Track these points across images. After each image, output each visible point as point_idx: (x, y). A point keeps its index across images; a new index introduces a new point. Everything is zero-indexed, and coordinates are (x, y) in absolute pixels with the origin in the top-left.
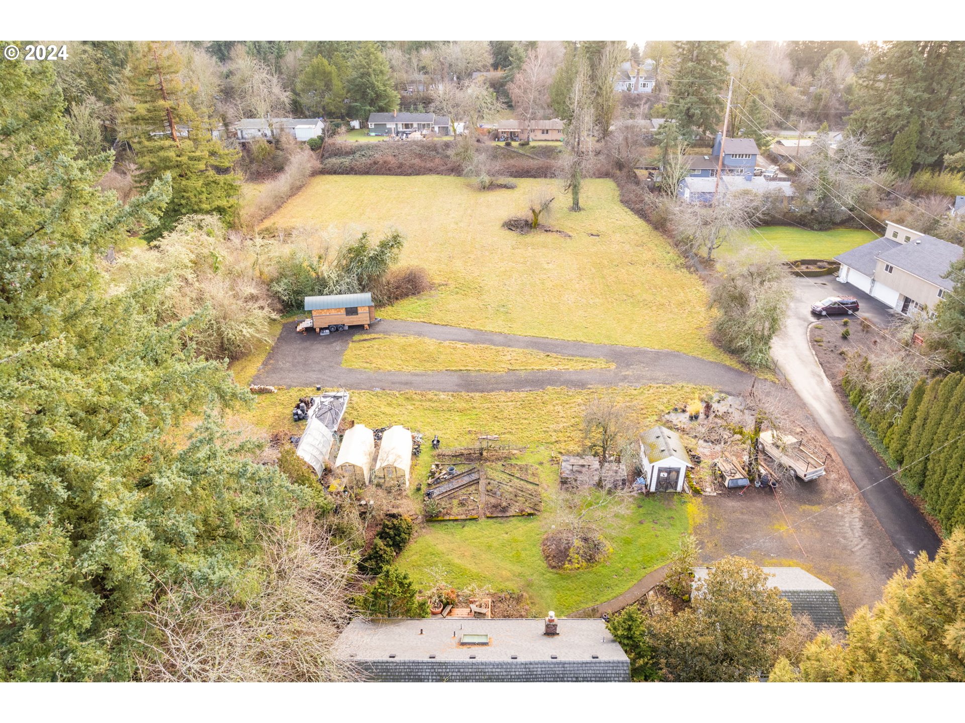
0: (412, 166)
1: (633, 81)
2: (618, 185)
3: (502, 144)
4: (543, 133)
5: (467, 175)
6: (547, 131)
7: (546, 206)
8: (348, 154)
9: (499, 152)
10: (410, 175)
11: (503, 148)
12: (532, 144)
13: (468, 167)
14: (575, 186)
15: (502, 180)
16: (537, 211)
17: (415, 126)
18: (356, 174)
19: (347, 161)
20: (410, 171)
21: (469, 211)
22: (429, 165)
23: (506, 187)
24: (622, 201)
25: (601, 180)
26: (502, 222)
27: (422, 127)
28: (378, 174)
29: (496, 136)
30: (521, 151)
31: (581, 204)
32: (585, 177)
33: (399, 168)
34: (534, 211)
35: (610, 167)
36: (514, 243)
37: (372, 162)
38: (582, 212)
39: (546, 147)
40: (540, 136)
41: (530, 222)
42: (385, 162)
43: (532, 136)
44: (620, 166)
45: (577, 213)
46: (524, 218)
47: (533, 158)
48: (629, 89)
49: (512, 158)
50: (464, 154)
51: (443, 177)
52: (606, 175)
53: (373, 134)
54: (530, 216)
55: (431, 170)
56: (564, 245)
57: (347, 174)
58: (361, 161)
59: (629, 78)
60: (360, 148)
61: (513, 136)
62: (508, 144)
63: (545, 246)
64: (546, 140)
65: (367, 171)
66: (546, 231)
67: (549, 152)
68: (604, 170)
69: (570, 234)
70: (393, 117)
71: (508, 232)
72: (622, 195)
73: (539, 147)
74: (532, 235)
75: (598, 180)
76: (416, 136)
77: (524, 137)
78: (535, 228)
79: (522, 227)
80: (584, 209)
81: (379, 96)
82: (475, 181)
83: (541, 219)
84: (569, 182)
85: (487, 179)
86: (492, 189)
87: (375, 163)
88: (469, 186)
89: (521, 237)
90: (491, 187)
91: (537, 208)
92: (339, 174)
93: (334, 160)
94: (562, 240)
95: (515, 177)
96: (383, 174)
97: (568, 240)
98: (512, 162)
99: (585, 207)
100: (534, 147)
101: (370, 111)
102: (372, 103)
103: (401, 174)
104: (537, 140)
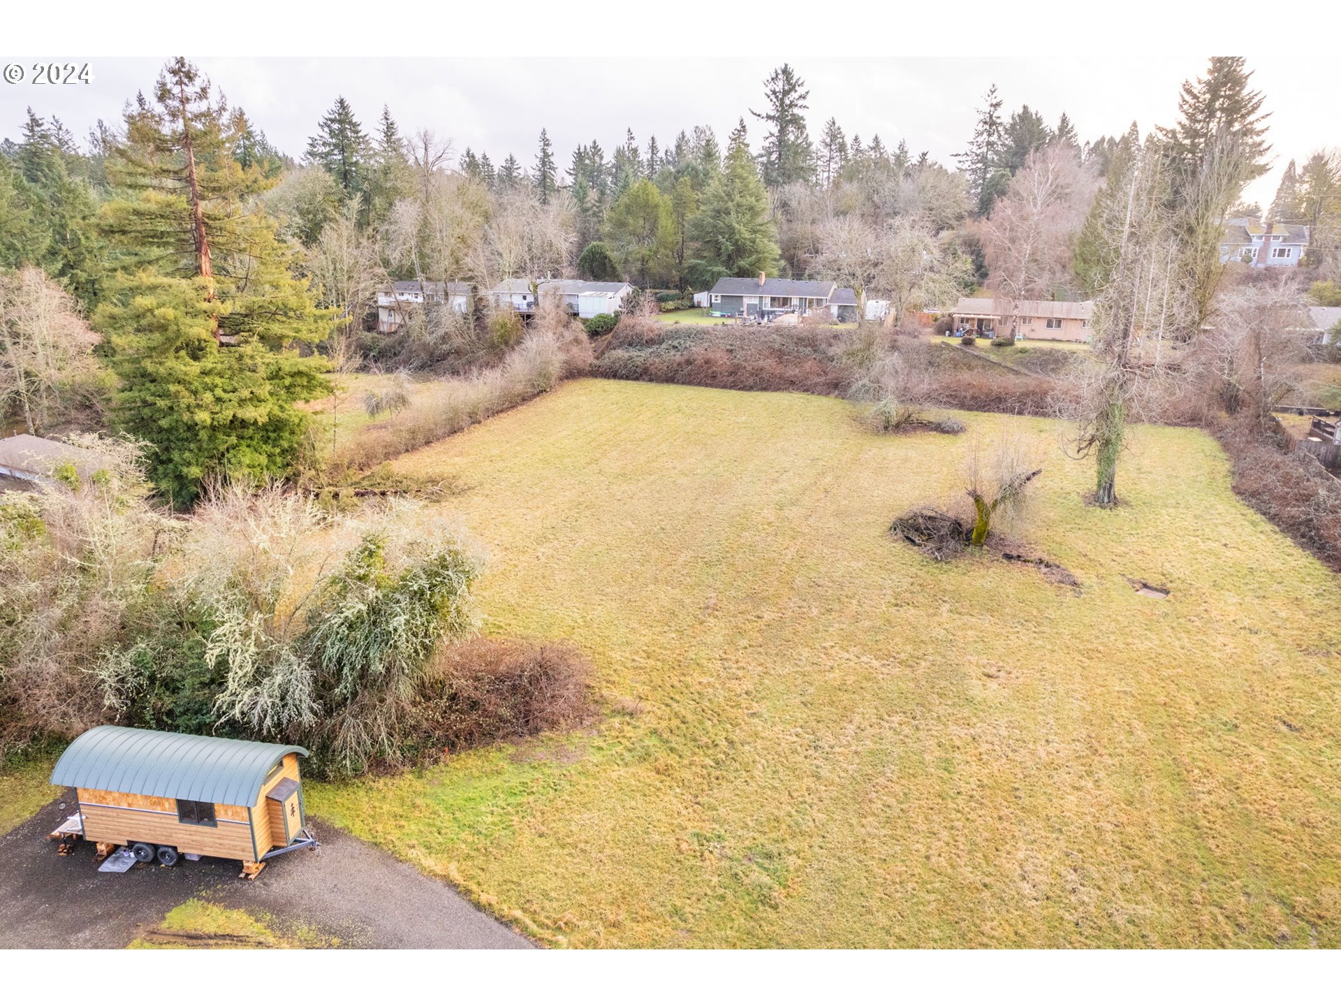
0: (757, 372)
1: (1257, 244)
2: (1226, 447)
3: (955, 341)
4: (1049, 325)
5: (854, 398)
6: (1059, 321)
7: (1013, 492)
8: (650, 342)
9: (946, 354)
10: (750, 388)
11: (955, 349)
12: (1019, 345)
13: (860, 380)
14: (1107, 443)
15: (933, 413)
16: (988, 501)
17: (795, 302)
18: (651, 380)
19: (640, 356)
20: (751, 382)
21: (829, 479)
22: (792, 372)
23: (940, 428)
24: (1237, 490)
25: (1179, 431)
26: (892, 518)
27: (806, 303)
28: (690, 383)
29: (946, 327)
30: (993, 358)
31: (1119, 489)
32: (1138, 420)
33: (731, 374)
34: (978, 499)
35: (1203, 404)
36: (906, 582)
37: (682, 359)
38: (1122, 511)
39: (1051, 353)
40: (1041, 330)
41: (966, 527)
42: (707, 362)
43: (1022, 330)
44: (1231, 401)
45: (1105, 513)
46: (951, 514)
47: (1017, 373)
48: (1247, 260)
49: (970, 368)
50: (863, 356)
51: (813, 398)
52: (1193, 420)
53: (718, 314)
54: (967, 513)
55: (793, 383)
56: (1051, 613)
57: (637, 379)
58: (666, 356)
59: (1249, 239)
60: (675, 334)
61: (982, 327)
62: (968, 343)
63: (992, 606)
64: (1054, 340)
65: (670, 377)
66: (1008, 557)
67: (1052, 362)
68: (1186, 407)
69: (1078, 574)
70: (758, 285)
71: (900, 547)
72: (1238, 474)
73: (1035, 350)
74: (963, 564)
75: (1169, 430)
76: (790, 320)
77: (1006, 332)
78: (979, 543)
79: (941, 539)
80: (1127, 503)
81: (740, 251)
82: (870, 409)
83: (996, 522)
84: (1091, 430)
85: (894, 408)
86: (905, 431)
87: (689, 362)
88: (858, 420)
89: (933, 567)
90: (903, 426)
91: (990, 493)
92: (621, 378)
93: (620, 353)
94: (1050, 592)
95: (970, 409)
96: (699, 384)
97: (1069, 596)
98: (966, 376)
99: (1131, 498)
100: (1023, 351)
101: (719, 274)
102: (729, 261)
103: (734, 386)
104: (1031, 337)
